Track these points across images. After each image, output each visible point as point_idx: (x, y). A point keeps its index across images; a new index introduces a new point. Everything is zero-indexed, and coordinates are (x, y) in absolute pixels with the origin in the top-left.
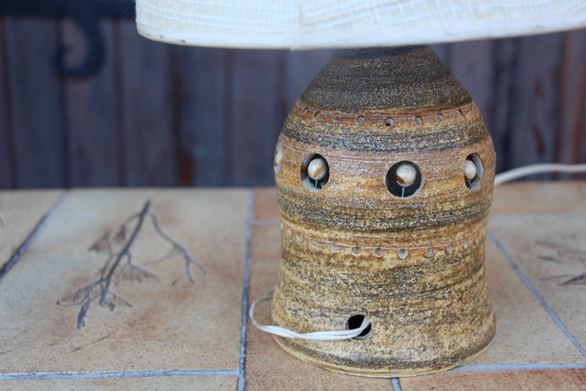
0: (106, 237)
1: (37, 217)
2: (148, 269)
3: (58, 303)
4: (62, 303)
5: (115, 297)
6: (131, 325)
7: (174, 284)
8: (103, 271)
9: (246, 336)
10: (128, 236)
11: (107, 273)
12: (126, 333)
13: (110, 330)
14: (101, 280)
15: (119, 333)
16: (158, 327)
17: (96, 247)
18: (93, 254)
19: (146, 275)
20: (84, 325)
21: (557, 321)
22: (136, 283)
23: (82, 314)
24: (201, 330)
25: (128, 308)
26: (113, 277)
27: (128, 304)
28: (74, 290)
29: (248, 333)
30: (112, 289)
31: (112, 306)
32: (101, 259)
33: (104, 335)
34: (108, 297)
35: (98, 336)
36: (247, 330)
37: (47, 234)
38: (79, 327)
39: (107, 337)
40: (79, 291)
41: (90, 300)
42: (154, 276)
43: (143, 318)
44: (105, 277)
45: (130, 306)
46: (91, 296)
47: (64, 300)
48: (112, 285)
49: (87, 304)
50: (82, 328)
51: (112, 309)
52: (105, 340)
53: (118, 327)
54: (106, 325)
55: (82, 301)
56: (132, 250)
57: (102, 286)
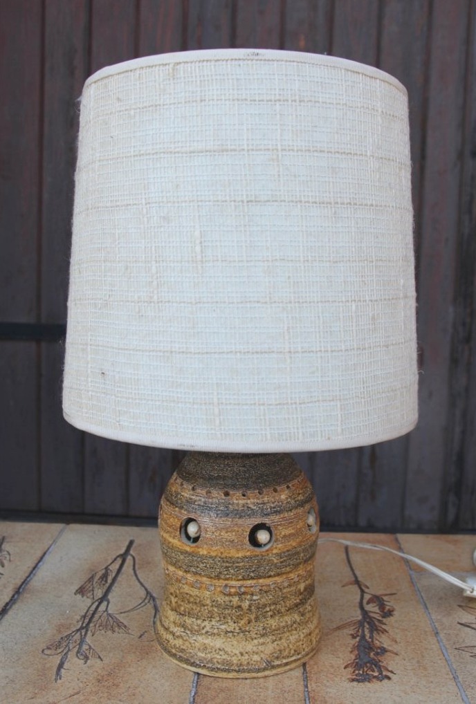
0: (91, 579)
1: (39, 554)
2: (121, 618)
3: (43, 651)
4: (46, 652)
5: (90, 648)
6: (99, 681)
7: (141, 637)
8: (84, 617)
9: (194, 699)
10: (110, 580)
11: (87, 621)
12: (94, 690)
13: (81, 685)
14: (82, 628)
15: (88, 690)
16: (122, 685)
17: (81, 591)
18: (79, 596)
19: (120, 625)
20: (60, 679)
21: (465, 699)
22: (109, 632)
23: (61, 666)
24: (157, 691)
25: (98, 661)
26: (91, 625)
27: (99, 657)
28: (58, 638)
29: (196, 696)
30: (88, 639)
31: (86, 658)
32: (84, 604)
33: (75, 691)
34: (85, 647)
35: (71, 692)
36: (195, 694)
37: (44, 572)
38: (56, 680)
39: (78, 693)
40: (62, 638)
41: (69, 650)
42: (125, 627)
43: (109, 675)
44: (84, 625)
45: (102, 660)
46: (71, 646)
47: (48, 648)
48: (89, 633)
49: (66, 654)
50: (59, 681)
51: (86, 663)
52: (75, 697)
53: (88, 683)
54: (78, 680)
55: (62, 651)
56: (110, 597)
57: (81, 634)
